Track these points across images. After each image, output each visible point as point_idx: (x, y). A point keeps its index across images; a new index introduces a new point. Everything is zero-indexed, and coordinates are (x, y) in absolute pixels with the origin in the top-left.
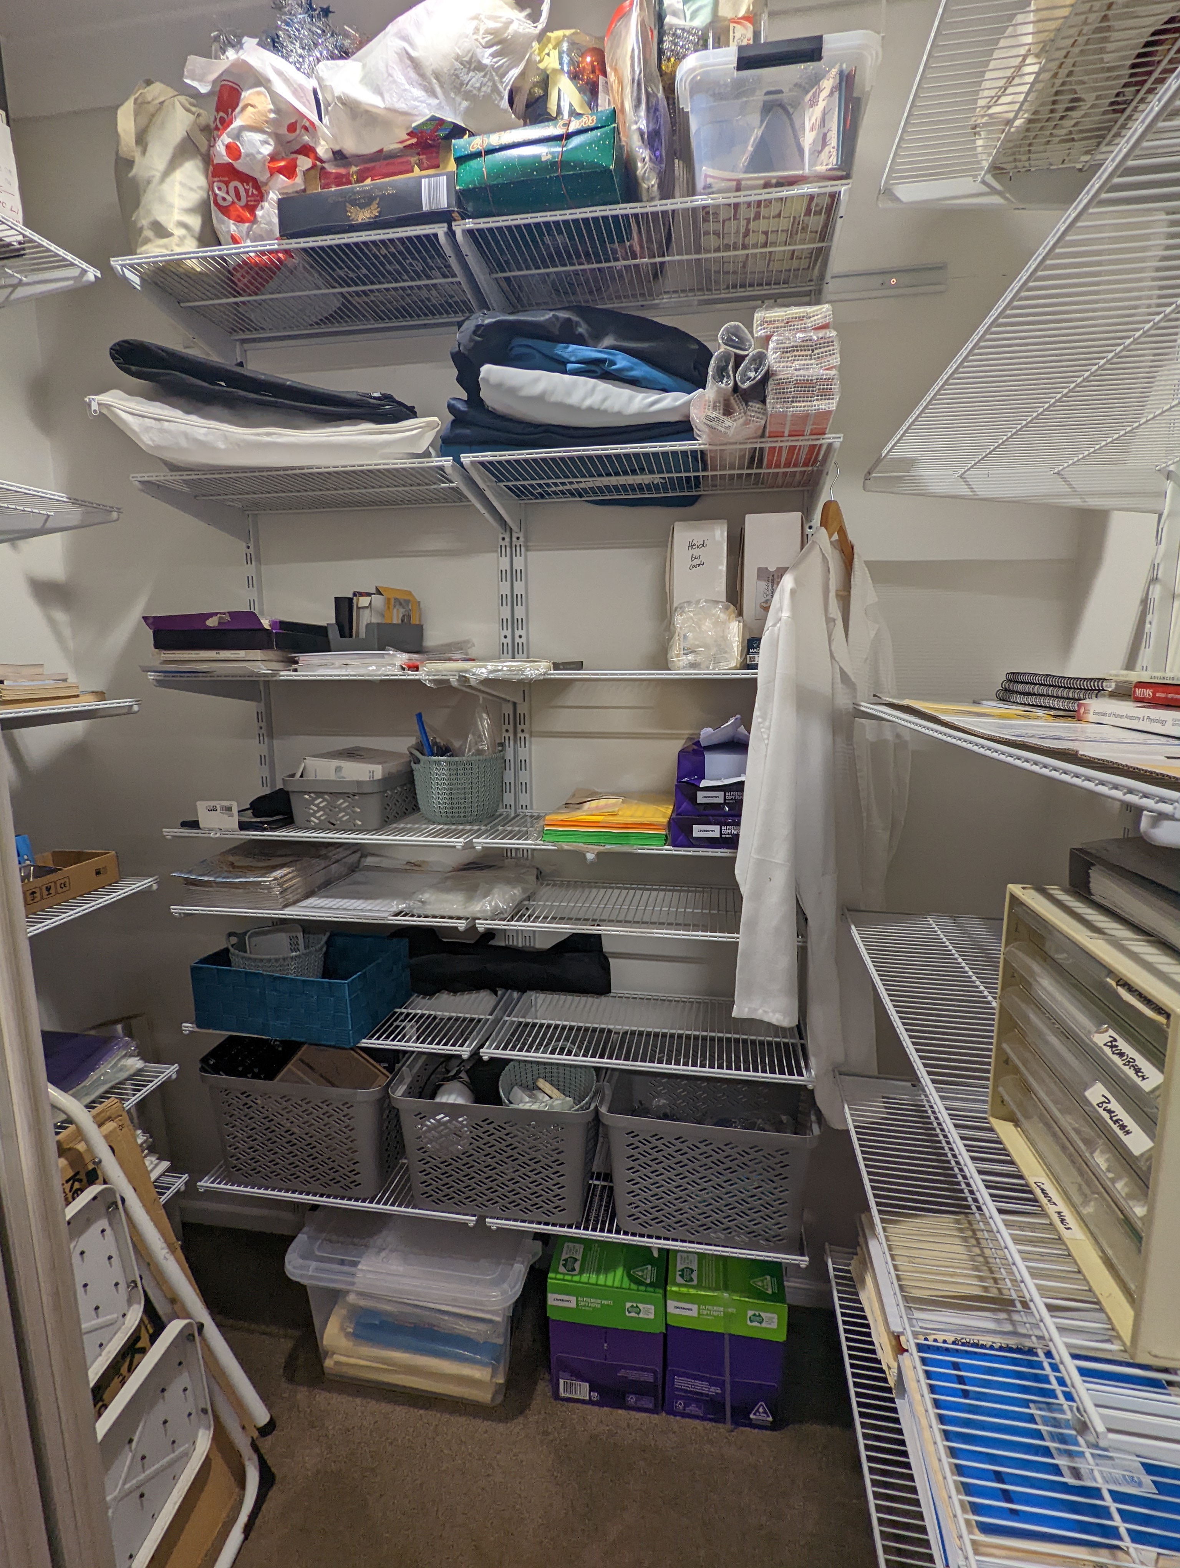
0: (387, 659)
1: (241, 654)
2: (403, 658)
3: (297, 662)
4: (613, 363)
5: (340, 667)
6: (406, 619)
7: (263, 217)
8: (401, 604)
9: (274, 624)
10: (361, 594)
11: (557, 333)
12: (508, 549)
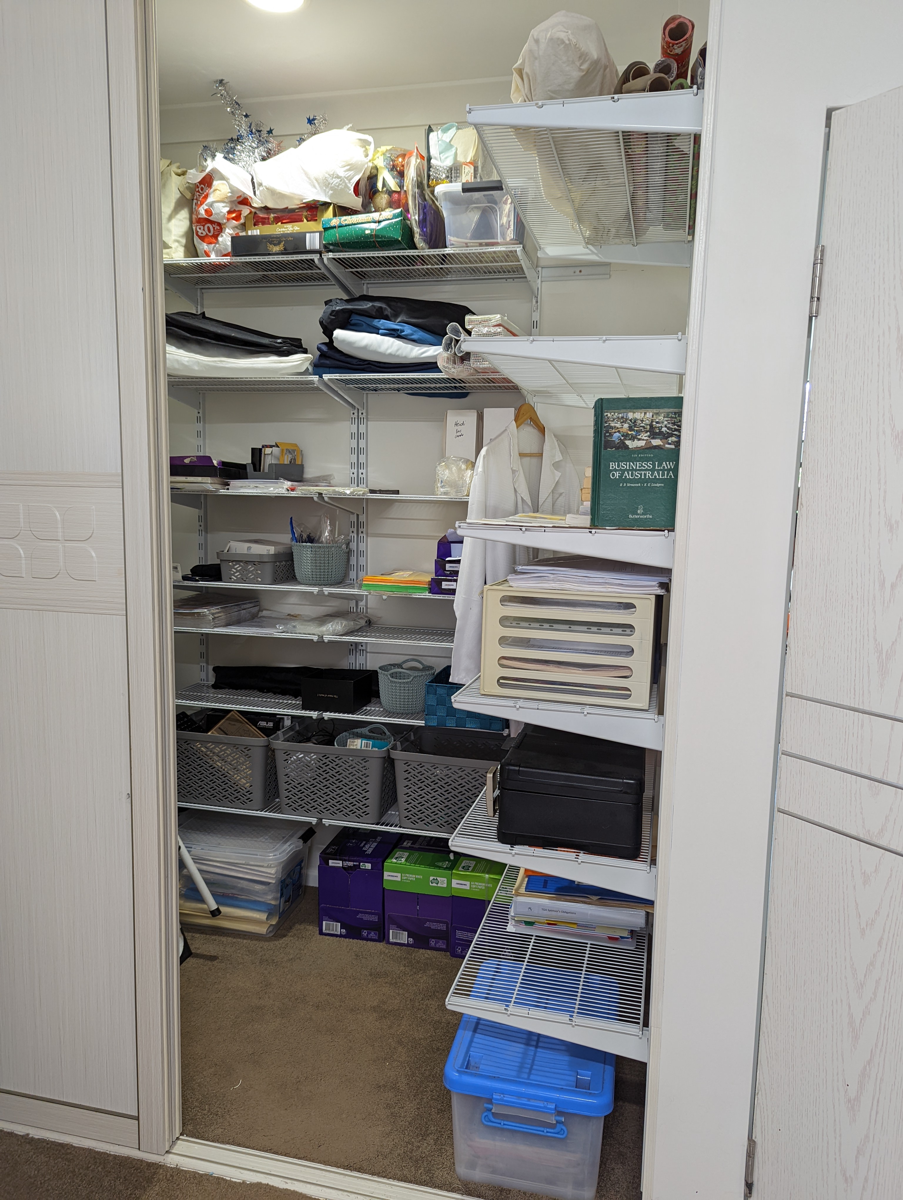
0: (279, 485)
1: (199, 479)
2: (288, 484)
3: (229, 485)
4: (403, 331)
5: (253, 488)
6: (293, 462)
7: (222, 242)
8: (290, 452)
9: (219, 463)
10: (267, 446)
11: (374, 314)
12: (356, 420)
